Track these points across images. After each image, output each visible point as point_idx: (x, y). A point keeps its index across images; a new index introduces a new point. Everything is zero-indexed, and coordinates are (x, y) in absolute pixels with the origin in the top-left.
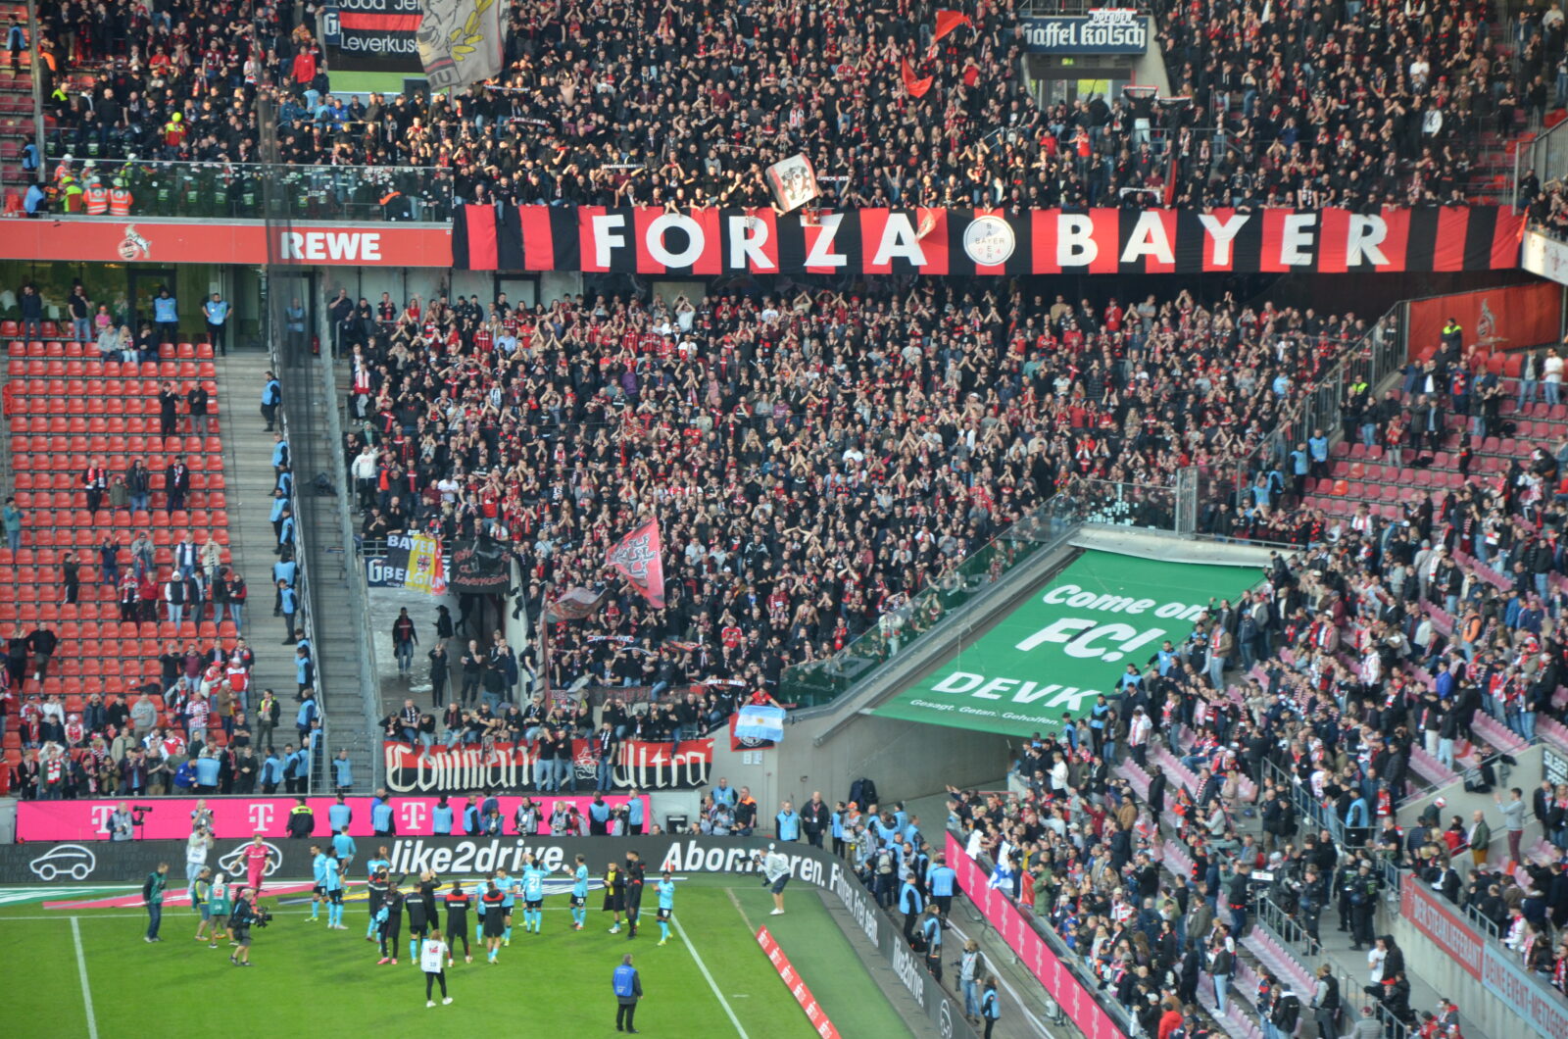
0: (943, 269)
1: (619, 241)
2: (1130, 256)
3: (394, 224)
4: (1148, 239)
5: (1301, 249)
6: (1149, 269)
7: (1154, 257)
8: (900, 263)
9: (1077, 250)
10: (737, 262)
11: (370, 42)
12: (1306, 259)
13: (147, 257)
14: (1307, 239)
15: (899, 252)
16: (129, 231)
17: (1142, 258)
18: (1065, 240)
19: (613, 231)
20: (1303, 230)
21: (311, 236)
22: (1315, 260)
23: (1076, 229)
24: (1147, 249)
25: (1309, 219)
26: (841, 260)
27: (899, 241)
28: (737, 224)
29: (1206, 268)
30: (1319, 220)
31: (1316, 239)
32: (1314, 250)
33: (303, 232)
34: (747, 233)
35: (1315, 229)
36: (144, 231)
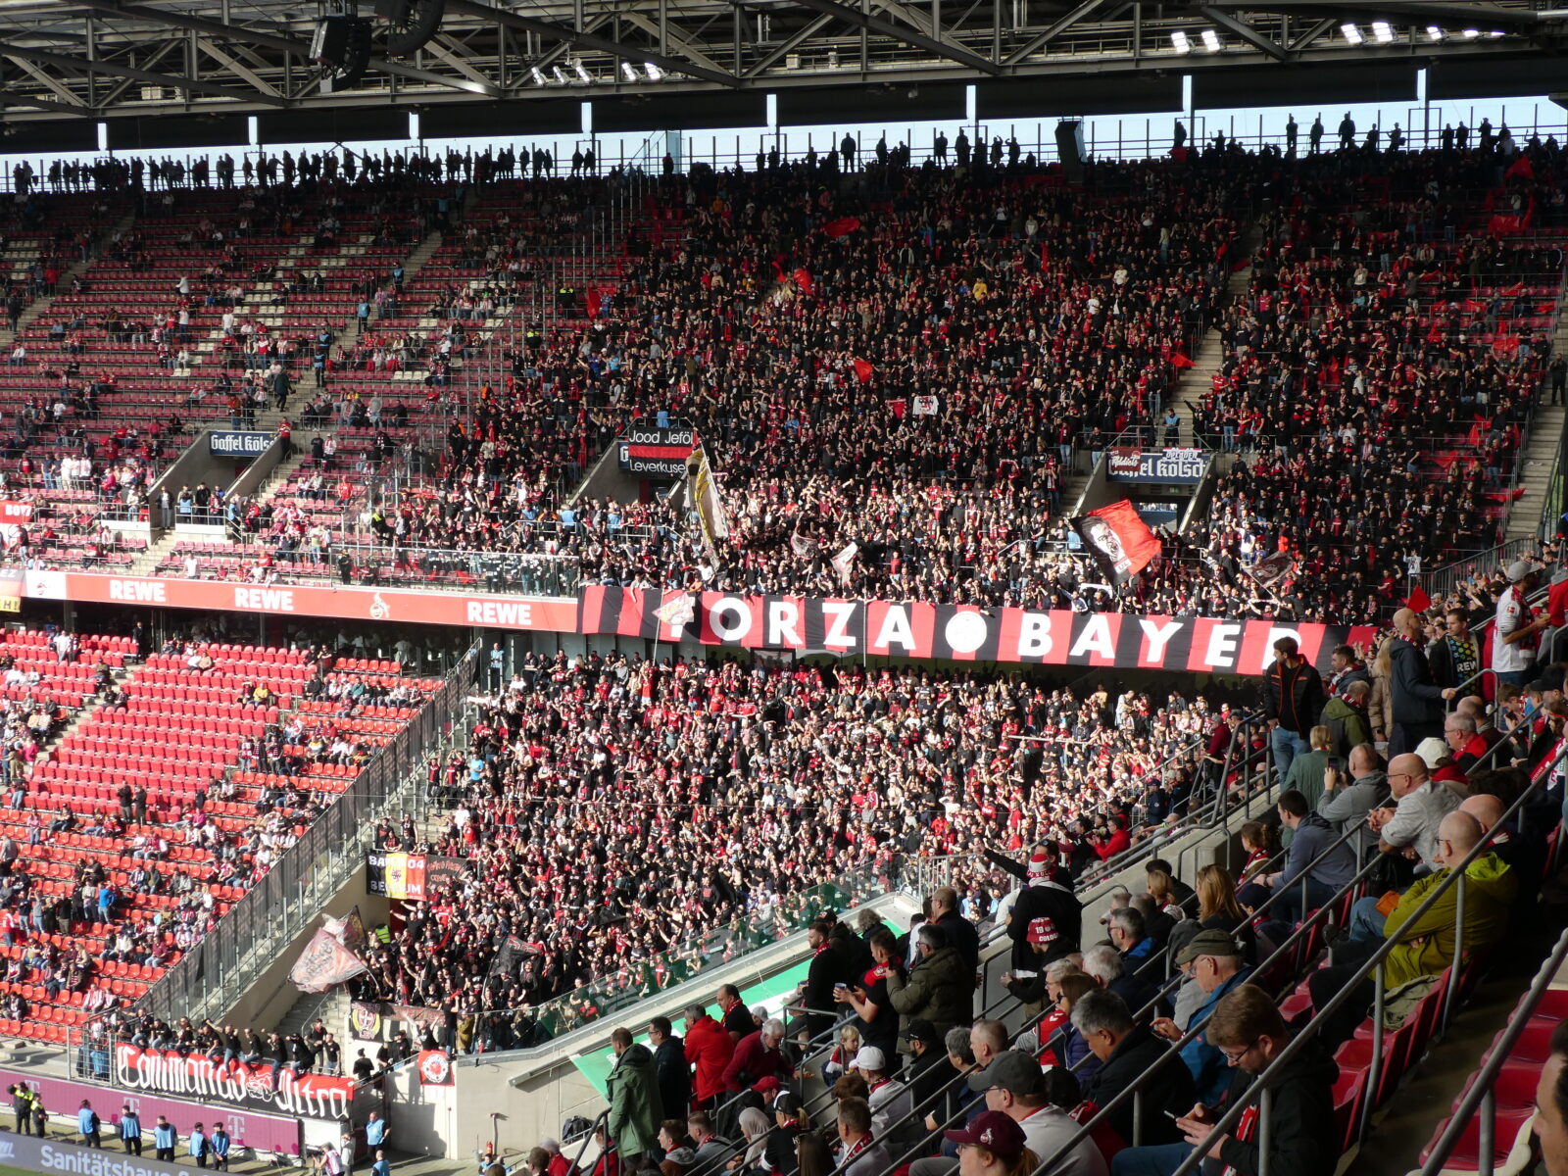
0: (927, 653)
2: (1078, 651)
3: (541, 598)
4: (1095, 638)
5: (1224, 654)
6: (1092, 663)
7: (1098, 653)
8: (895, 646)
9: (1036, 643)
10: (774, 639)
11: (649, 466)
12: (1228, 662)
13: (388, 617)
14: (1231, 646)
15: (896, 638)
16: (377, 598)
17: (1088, 653)
18: (1027, 634)
20: (1228, 638)
21: (487, 605)
22: (1235, 663)
23: (1036, 626)
24: (1093, 646)
25: (1235, 629)
26: (852, 641)
27: (896, 629)
28: (776, 607)
29: (1140, 664)
30: (1242, 631)
31: (1239, 647)
32: (1235, 655)
33: (481, 601)
34: (783, 616)
35: (1238, 639)
36: (385, 597)
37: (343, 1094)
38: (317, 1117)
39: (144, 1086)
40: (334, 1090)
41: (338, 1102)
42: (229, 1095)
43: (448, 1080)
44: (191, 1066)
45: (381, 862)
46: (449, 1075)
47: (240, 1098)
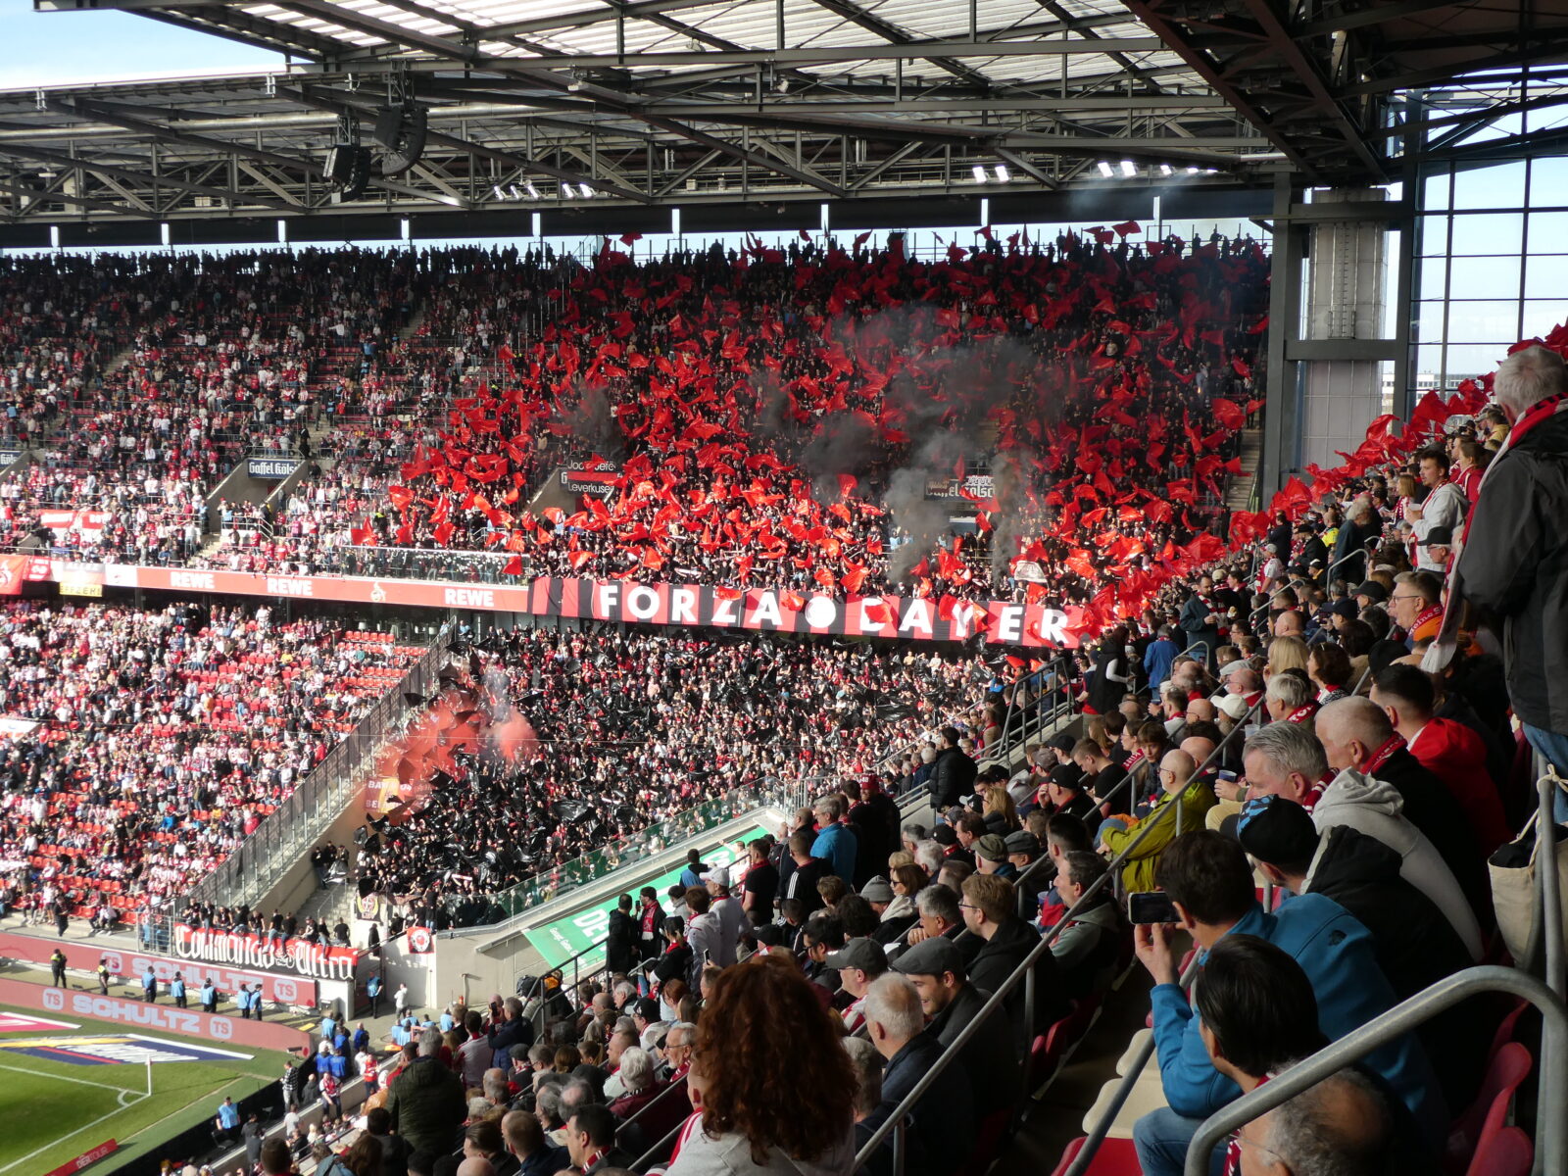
1: (614, 601)
2: (904, 627)
3: (500, 587)
4: (916, 617)
5: (1013, 630)
6: (916, 636)
7: (920, 629)
8: (767, 623)
10: (676, 618)
11: (583, 487)
12: (1015, 637)
13: (384, 601)
14: (1017, 623)
15: (767, 616)
16: (376, 586)
17: (912, 629)
18: (865, 615)
19: (611, 595)
20: (1014, 617)
21: (460, 592)
22: (1021, 637)
24: (915, 623)
25: (1018, 611)
26: (731, 619)
27: (767, 610)
28: (678, 593)
29: (952, 638)
30: (1024, 611)
31: (1022, 624)
32: (1019, 630)
33: (456, 589)
34: (683, 600)
35: (1021, 617)
36: (383, 586)
37: (350, 961)
38: (329, 978)
39: (195, 956)
40: (342, 958)
41: (345, 967)
42: (260, 964)
43: (430, 949)
44: (232, 942)
45: (378, 785)
46: (430, 944)
47: (267, 966)
